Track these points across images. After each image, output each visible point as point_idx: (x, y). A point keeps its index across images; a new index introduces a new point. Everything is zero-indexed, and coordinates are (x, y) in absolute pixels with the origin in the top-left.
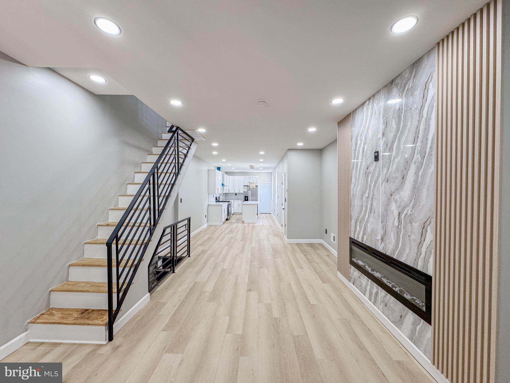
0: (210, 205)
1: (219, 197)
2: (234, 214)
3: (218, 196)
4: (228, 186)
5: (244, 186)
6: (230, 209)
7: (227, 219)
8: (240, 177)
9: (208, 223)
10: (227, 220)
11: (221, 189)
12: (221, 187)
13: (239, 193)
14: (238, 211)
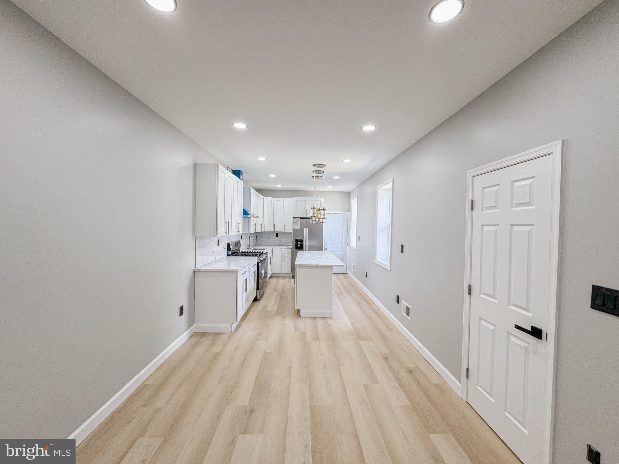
0: (199, 271)
1: (237, 244)
2: (273, 275)
3: (232, 240)
4: (261, 218)
5: (294, 218)
6: (263, 272)
7: (256, 297)
8: (285, 199)
9: (194, 325)
10: (256, 300)
11: (239, 223)
12: (240, 218)
13: (284, 233)
14: (281, 270)
